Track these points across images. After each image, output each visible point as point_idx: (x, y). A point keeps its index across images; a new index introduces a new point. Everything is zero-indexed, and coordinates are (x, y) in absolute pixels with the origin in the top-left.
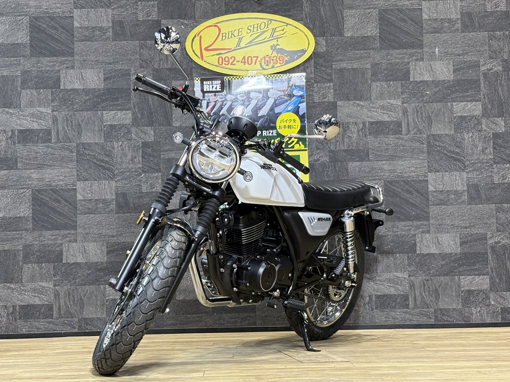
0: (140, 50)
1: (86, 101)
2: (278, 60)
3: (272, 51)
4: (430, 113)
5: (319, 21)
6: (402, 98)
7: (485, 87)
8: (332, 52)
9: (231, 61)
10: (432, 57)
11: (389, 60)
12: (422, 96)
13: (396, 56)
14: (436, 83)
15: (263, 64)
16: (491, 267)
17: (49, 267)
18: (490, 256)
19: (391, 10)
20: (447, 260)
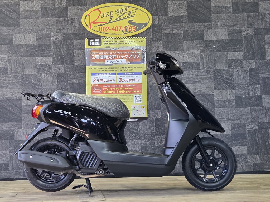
0: (56, 23)
1: (27, 51)
2: (132, 28)
3: (129, 24)
4: (215, 57)
5: (155, 7)
6: (200, 49)
7: (245, 44)
8: (162, 24)
9: (106, 29)
10: (216, 27)
11: (193, 29)
12: (211, 48)
13: (197, 26)
14: (219, 41)
15: (124, 31)
16: (248, 141)
17: (7, 142)
18: (247, 135)
19: (194, 1)
20: (224, 138)
